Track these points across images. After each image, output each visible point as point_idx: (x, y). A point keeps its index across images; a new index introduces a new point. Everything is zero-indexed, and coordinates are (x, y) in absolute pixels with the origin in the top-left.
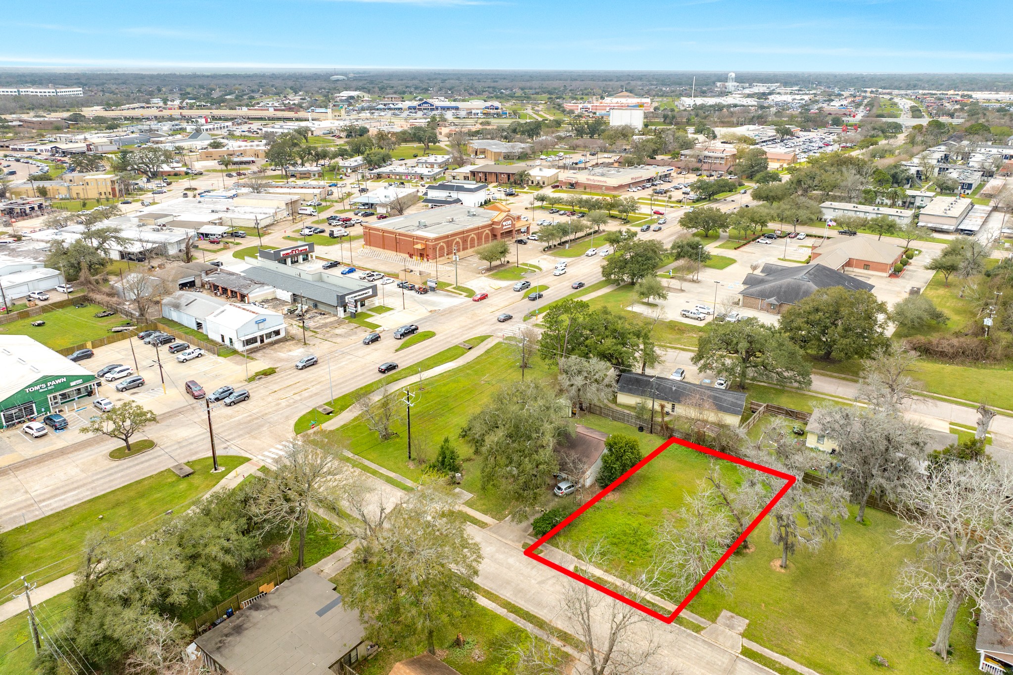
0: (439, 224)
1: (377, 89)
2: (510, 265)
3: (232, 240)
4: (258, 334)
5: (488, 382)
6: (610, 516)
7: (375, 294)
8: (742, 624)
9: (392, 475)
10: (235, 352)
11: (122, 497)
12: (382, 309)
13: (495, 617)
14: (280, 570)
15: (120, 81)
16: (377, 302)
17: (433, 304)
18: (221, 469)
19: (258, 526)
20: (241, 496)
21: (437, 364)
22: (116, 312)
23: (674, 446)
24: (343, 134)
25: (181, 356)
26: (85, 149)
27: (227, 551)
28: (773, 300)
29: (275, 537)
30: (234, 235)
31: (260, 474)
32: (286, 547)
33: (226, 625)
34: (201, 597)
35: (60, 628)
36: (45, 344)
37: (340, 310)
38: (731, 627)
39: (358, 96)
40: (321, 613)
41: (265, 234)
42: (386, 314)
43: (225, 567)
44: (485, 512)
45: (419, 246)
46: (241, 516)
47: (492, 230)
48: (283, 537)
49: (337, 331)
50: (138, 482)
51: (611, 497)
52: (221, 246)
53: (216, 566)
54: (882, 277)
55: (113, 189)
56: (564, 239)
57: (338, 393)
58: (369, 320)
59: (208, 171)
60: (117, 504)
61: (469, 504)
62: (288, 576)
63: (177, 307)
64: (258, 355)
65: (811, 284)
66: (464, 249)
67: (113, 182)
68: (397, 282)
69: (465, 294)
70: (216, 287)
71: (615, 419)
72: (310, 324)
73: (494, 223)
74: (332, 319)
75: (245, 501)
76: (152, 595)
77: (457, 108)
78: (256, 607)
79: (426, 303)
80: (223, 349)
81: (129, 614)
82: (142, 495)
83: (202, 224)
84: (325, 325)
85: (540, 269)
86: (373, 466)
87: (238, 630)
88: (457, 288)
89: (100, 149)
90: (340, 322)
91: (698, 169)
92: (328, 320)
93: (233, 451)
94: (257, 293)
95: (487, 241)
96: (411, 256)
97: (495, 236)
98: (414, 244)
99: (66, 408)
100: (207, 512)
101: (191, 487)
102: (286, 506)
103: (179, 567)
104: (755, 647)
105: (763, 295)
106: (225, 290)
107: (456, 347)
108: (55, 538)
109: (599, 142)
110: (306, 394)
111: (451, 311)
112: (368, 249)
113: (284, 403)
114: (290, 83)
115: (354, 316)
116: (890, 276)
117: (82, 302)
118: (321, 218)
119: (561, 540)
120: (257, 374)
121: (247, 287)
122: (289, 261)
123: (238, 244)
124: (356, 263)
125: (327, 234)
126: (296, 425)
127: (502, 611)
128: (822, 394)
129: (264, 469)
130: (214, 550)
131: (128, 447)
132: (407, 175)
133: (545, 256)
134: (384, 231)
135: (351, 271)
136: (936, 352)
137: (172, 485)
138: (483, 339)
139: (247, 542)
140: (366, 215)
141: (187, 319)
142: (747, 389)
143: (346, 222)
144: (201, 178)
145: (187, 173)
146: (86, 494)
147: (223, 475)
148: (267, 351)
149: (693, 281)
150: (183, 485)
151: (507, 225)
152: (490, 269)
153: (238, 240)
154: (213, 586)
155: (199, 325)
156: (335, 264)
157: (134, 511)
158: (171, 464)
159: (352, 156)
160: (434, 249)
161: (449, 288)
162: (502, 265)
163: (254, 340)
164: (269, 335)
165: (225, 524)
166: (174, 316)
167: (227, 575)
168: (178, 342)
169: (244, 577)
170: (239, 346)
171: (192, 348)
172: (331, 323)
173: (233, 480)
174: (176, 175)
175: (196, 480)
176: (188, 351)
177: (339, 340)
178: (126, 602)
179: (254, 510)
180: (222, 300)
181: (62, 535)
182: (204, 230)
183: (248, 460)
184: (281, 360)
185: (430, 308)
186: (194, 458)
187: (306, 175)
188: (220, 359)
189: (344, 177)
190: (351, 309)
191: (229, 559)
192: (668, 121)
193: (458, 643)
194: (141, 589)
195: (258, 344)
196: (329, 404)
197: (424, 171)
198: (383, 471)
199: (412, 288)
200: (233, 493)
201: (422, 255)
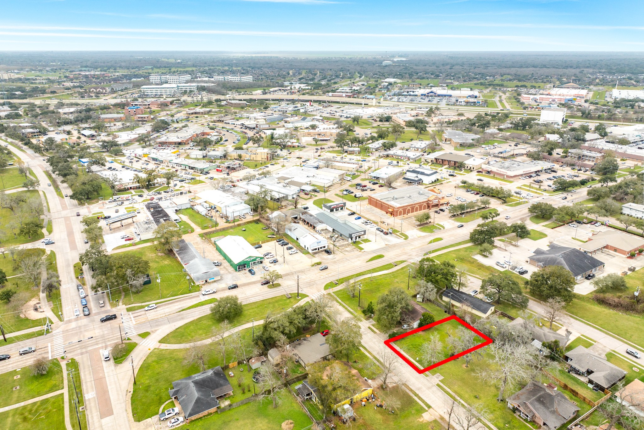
0: (403, 198)
1: (407, 76)
2: (431, 224)
3: (313, 194)
4: (317, 247)
5: (397, 282)
6: (417, 339)
7: (365, 234)
8: (441, 378)
9: (352, 310)
10: (309, 253)
11: (271, 301)
12: (367, 241)
13: (368, 358)
14: (313, 332)
15: (269, 65)
16: (365, 237)
17: (389, 241)
18: (300, 298)
19: (308, 318)
20: (304, 309)
21: (380, 271)
22: (269, 228)
23: (453, 320)
24: (378, 119)
25: (290, 251)
26: (255, 126)
27: (299, 323)
28: (541, 264)
29: (312, 322)
30: (315, 191)
31: (310, 302)
32: (314, 325)
33: (296, 342)
34: (292, 333)
35: (258, 333)
36: (246, 239)
37: (350, 239)
38: (437, 378)
39: (395, 82)
40: (321, 345)
41: (327, 191)
42: (368, 244)
43: (298, 327)
44: (377, 329)
45: (390, 210)
46: (303, 314)
47: (428, 204)
48: (314, 322)
49: (347, 249)
50: (275, 297)
51: (421, 333)
52: (309, 196)
53: (296, 326)
54: (623, 257)
55: (267, 157)
56: (463, 212)
57: (341, 277)
58: (360, 245)
59: (308, 144)
60: (270, 303)
61: (373, 325)
62: (314, 334)
63: (290, 230)
64: (316, 255)
65: (562, 259)
66: (412, 212)
67: (267, 154)
68: (377, 227)
69: (404, 237)
70: (305, 221)
71: (438, 306)
72: (337, 244)
73: (429, 200)
74: (346, 243)
75: (305, 310)
76: (281, 329)
77: (450, 96)
78: (305, 340)
79: (385, 240)
80: (304, 251)
81: (276, 332)
82: (276, 302)
83: (302, 184)
84: (343, 246)
85: (444, 228)
86: (346, 306)
87: (300, 344)
88: (402, 234)
89: (261, 127)
90: (348, 245)
91: (573, 165)
92: (344, 243)
93: (303, 293)
94: (319, 227)
95: (424, 209)
96: (387, 213)
97: (429, 207)
98: (389, 208)
99: (254, 267)
100: (295, 311)
101: (290, 302)
102: (316, 314)
103: (288, 324)
104: (442, 384)
105: (539, 261)
106: (308, 223)
107: (391, 264)
108: (254, 310)
109: (525, 135)
110: (330, 275)
111: (395, 246)
112: (370, 206)
113: (322, 277)
114: (359, 68)
115: (355, 242)
116: (628, 257)
117: (257, 221)
118: (353, 183)
119: (398, 342)
120: (315, 264)
121: (316, 223)
122: (335, 210)
123: (316, 196)
124: (362, 214)
125: (353, 195)
126: (325, 286)
127: (371, 357)
128: (533, 311)
129: (312, 300)
130: (296, 322)
131: (273, 285)
132: (401, 156)
133: (450, 221)
134: (377, 200)
135: (359, 218)
136: (607, 303)
137: (285, 300)
138: (402, 262)
139: (304, 322)
140: (374, 184)
141: (293, 235)
142: (501, 304)
143: (363, 188)
144: (305, 149)
145: (298, 146)
146: (261, 298)
147: (300, 300)
148: (320, 254)
149: (515, 246)
150: (288, 301)
151: (436, 202)
152: (419, 225)
153: (316, 194)
154: (295, 331)
155: (297, 239)
156: (353, 214)
157: (274, 306)
158: (285, 293)
159: (377, 140)
160: (397, 212)
161: (398, 234)
162: (427, 223)
163: (316, 249)
164: (321, 248)
165: (299, 315)
166: (289, 233)
167: (298, 329)
168: (290, 245)
169: (302, 332)
170: (310, 251)
171: (295, 249)
172: (346, 245)
173: (302, 303)
174: (293, 147)
175: (292, 300)
176: (293, 250)
177: (346, 253)
178: (275, 329)
179: (307, 313)
180: (306, 226)
181: (255, 309)
182: (303, 188)
183: (308, 296)
184: (324, 259)
185: (387, 243)
186: (291, 292)
187: (352, 153)
188: (303, 255)
189: (370, 154)
190: (354, 239)
191: (299, 325)
192: (584, 115)
193: (355, 362)
194: (279, 327)
195: (317, 251)
196: (337, 280)
197: (411, 154)
198: (349, 309)
199: (382, 231)
200: (302, 307)
201: (391, 214)
